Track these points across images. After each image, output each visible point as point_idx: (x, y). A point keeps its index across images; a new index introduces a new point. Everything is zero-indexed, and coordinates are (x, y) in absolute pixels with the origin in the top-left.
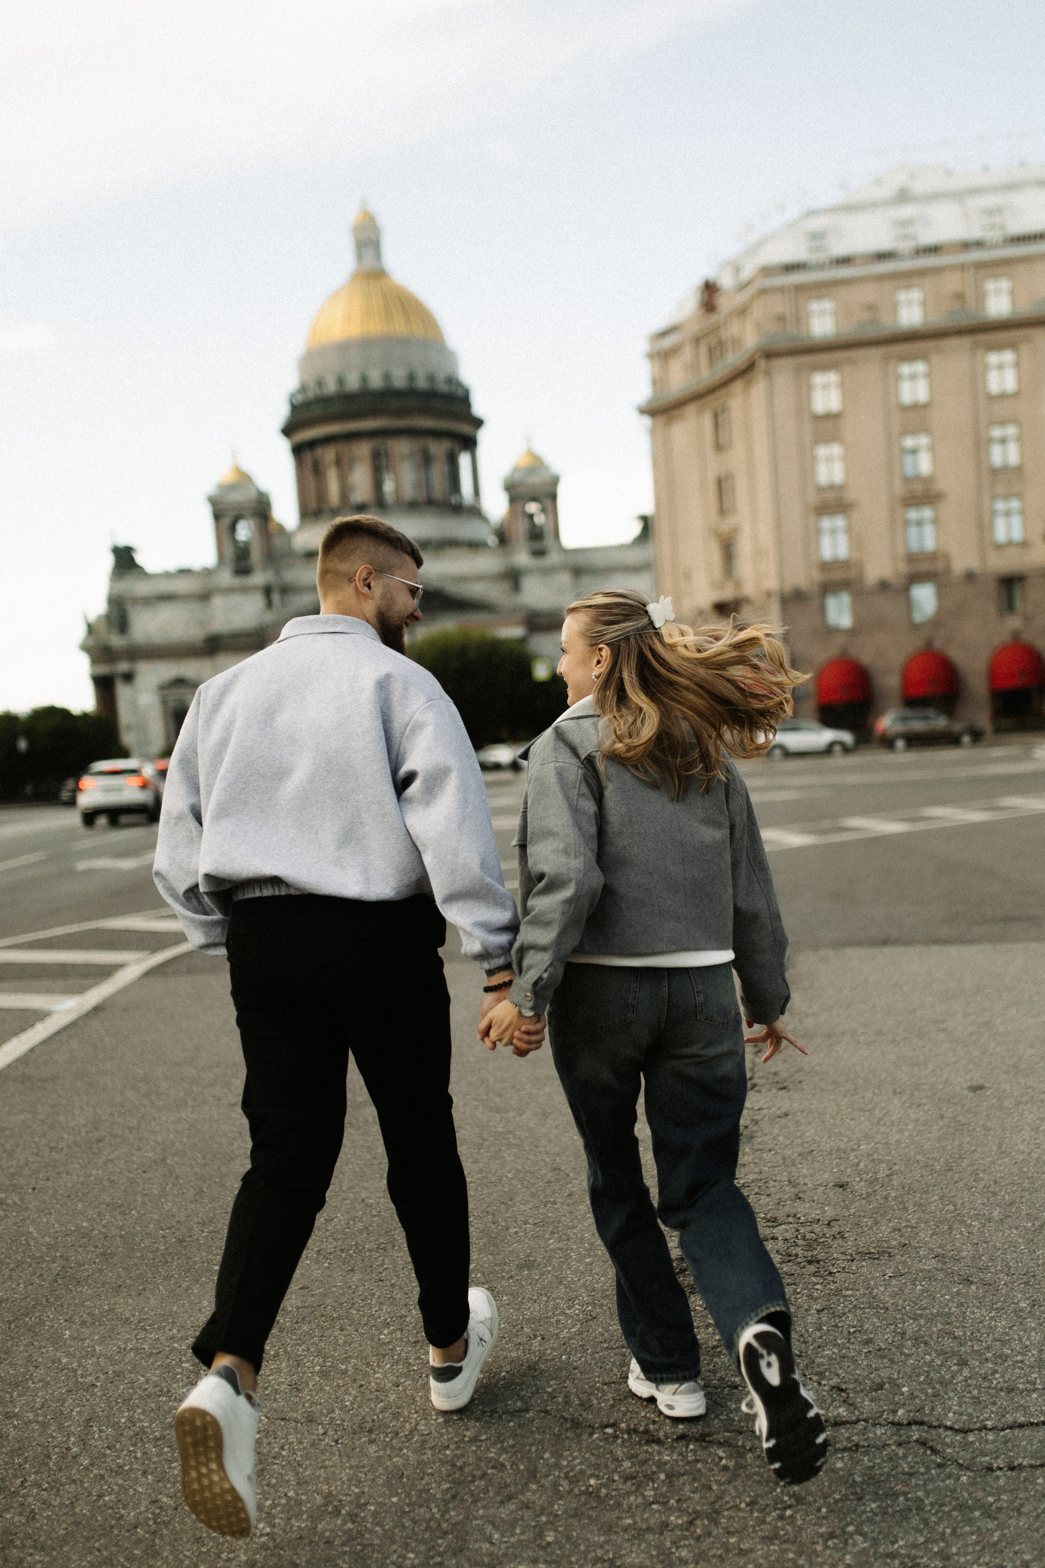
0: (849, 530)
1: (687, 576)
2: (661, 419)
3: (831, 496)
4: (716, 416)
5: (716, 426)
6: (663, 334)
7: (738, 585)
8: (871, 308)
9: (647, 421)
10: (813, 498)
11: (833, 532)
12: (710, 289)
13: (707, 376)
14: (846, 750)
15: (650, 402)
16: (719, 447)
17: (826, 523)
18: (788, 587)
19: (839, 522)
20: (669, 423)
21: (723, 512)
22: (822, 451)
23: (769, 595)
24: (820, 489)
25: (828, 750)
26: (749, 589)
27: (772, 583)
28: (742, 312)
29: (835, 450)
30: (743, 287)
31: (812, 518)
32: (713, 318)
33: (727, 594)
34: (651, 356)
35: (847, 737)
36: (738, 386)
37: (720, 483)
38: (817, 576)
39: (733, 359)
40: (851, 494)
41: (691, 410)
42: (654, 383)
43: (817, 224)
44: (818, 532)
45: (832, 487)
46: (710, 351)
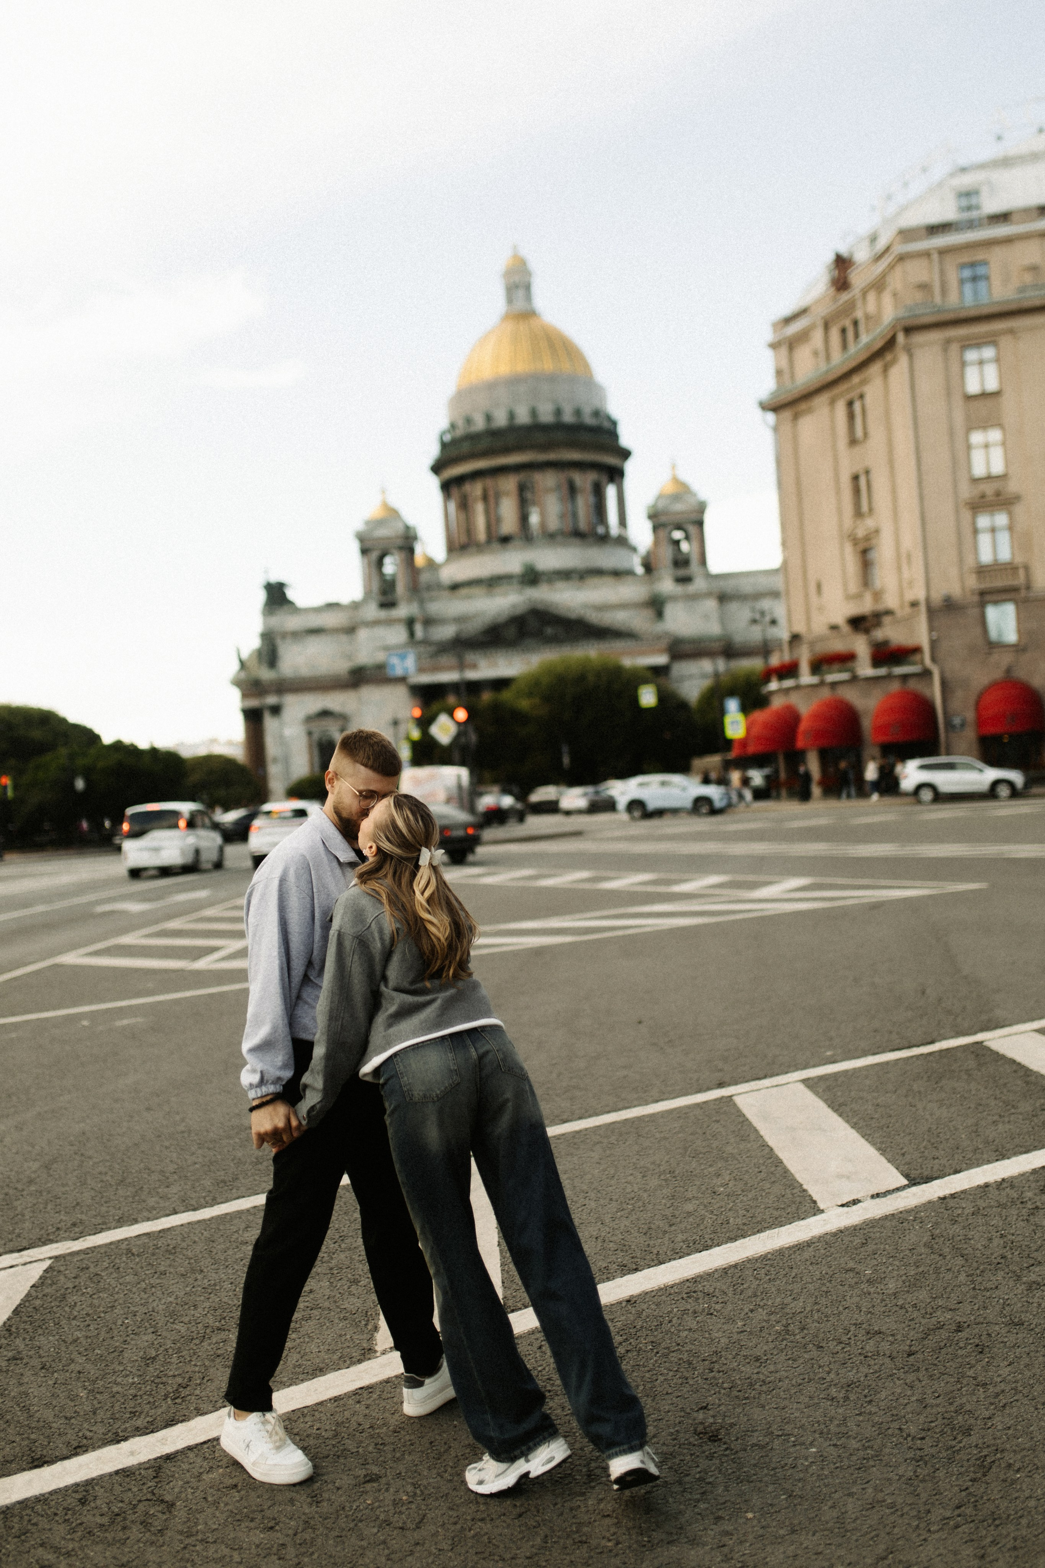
0: (1011, 528)
1: (819, 587)
2: (787, 414)
3: (989, 489)
4: (850, 404)
5: (851, 416)
6: (788, 320)
7: (877, 596)
8: (1033, 269)
9: (771, 417)
10: (966, 492)
11: (993, 530)
12: (842, 263)
13: (839, 360)
14: (1015, 793)
15: (774, 394)
16: (853, 442)
17: (983, 521)
18: (937, 596)
19: (1001, 519)
20: (796, 417)
21: (858, 514)
22: (977, 438)
23: (914, 604)
24: (975, 481)
25: (991, 793)
26: (891, 601)
27: (919, 593)
28: (879, 285)
29: (995, 435)
30: (878, 258)
31: (966, 514)
32: (845, 297)
33: (866, 606)
34: (774, 346)
35: (1016, 777)
36: (876, 368)
37: (856, 478)
38: (972, 582)
39: (868, 339)
40: (1013, 487)
41: (821, 401)
42: (779, 373)
43: (966, 181)
44: (976, 531)
45: (989, 478)
46: (844, 331)
